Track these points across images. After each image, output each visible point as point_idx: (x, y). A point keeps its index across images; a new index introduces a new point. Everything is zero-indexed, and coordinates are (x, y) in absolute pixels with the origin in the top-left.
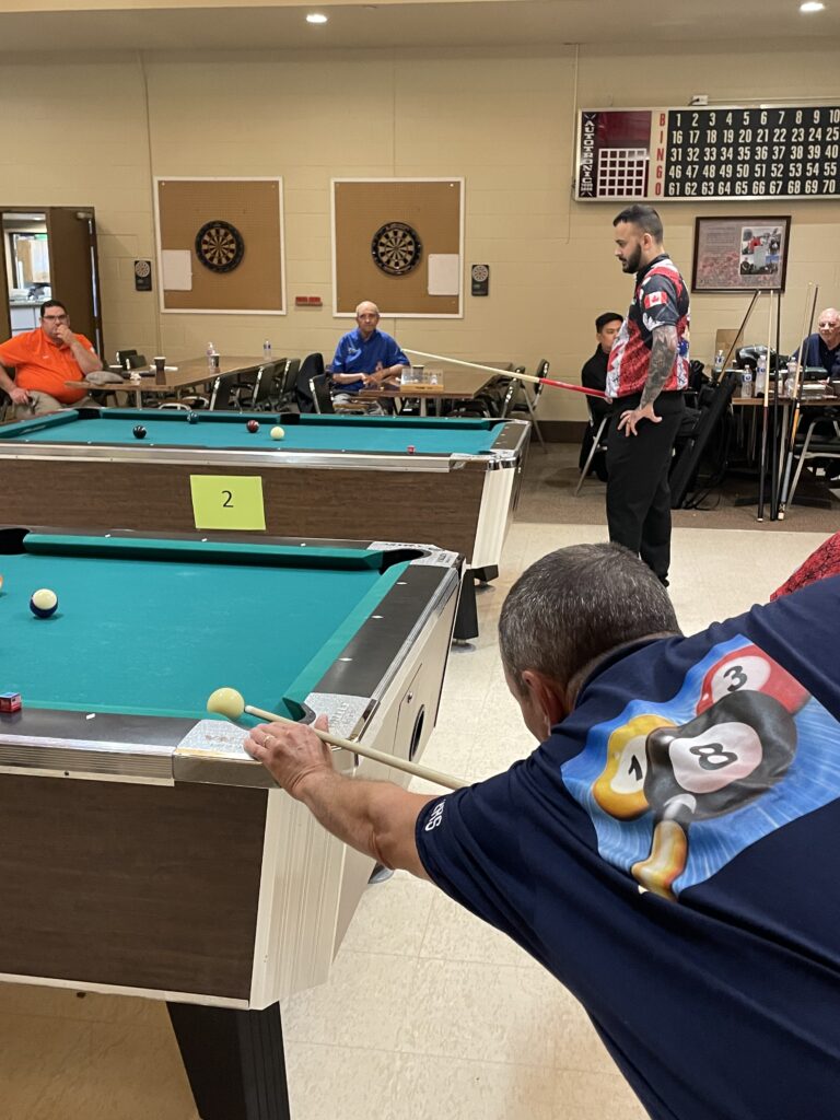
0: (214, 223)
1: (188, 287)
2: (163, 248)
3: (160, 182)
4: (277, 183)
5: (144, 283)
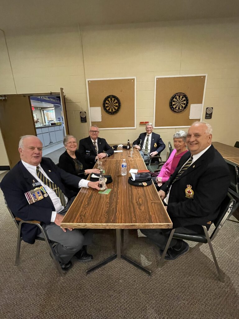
0: (110, 96)
1: (100, 120)
2: (90, 107)
3: (88, 81)
4: (134, 79)
5: (84, 120)
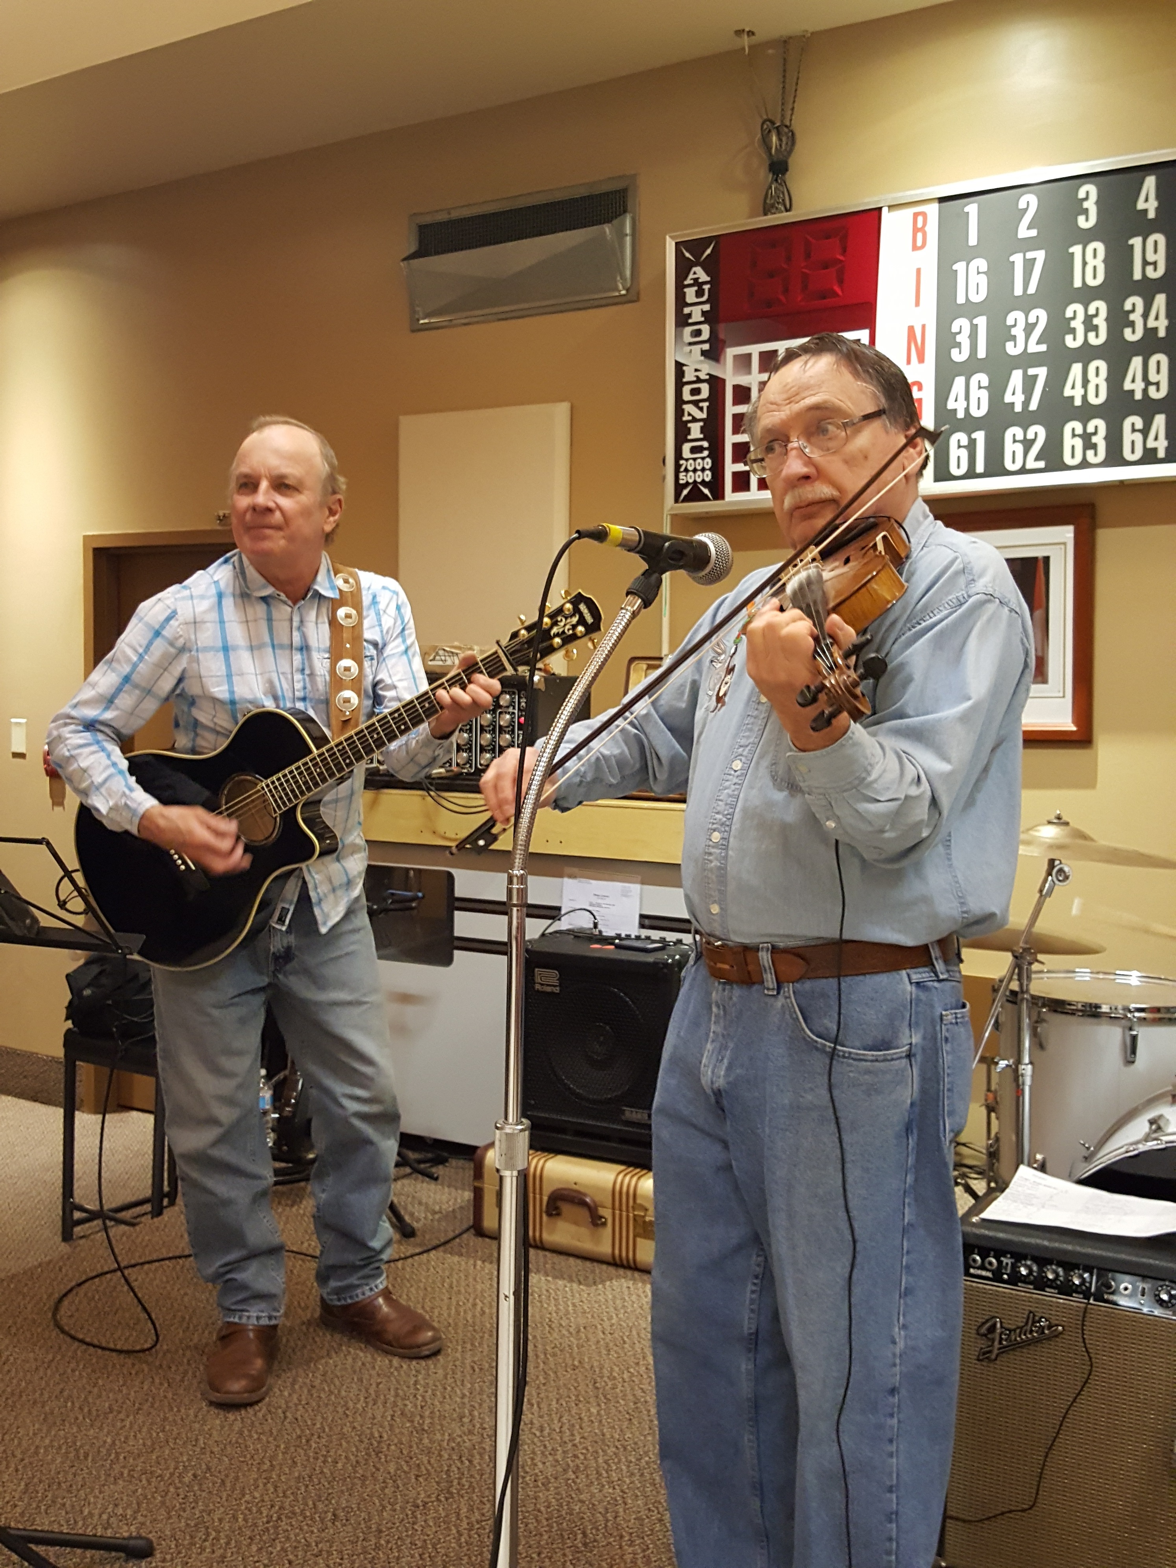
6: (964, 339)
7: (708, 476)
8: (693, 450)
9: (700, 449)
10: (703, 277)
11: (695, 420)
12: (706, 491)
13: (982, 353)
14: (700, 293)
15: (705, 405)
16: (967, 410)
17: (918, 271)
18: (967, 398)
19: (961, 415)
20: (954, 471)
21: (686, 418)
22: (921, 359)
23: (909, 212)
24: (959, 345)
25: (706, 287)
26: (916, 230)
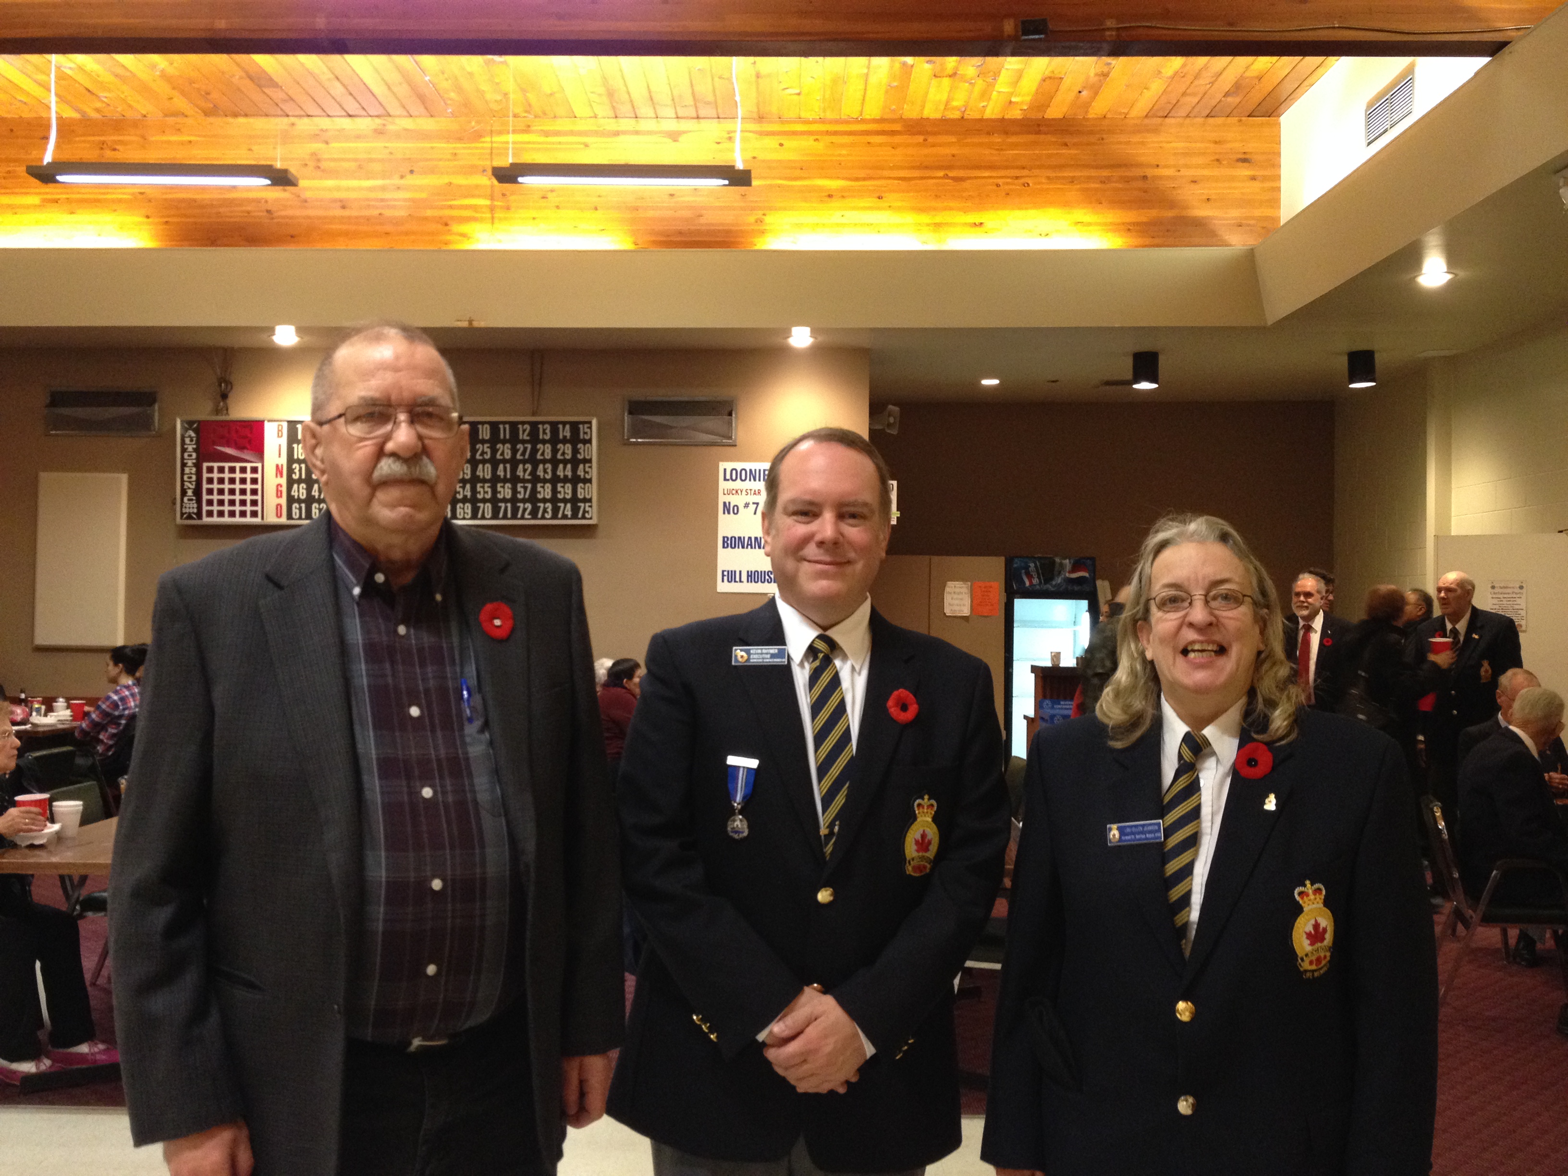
6: (297, 471)
7: (195, 511)
8: (189, 500)
9: (192, 500)
10: (193, 434)
11: (189, 488)
12: (194, 516)
13: (303, 476)
14: (191, 441)
15: (194, 483)
16: (298, 496)
17: (280, 445)
18: (298, 491)
19: (296, 497)
20: (294, 516)
21: (185, 487)
22: (282, 476)
23: (276, 424)
24: (295, 473)
25: (194, 439)
26: (279, 431)
